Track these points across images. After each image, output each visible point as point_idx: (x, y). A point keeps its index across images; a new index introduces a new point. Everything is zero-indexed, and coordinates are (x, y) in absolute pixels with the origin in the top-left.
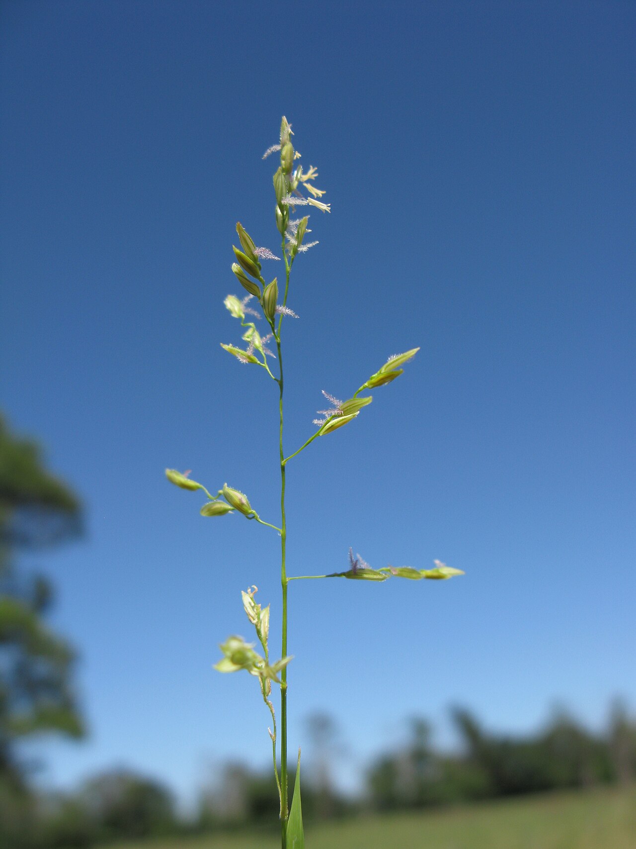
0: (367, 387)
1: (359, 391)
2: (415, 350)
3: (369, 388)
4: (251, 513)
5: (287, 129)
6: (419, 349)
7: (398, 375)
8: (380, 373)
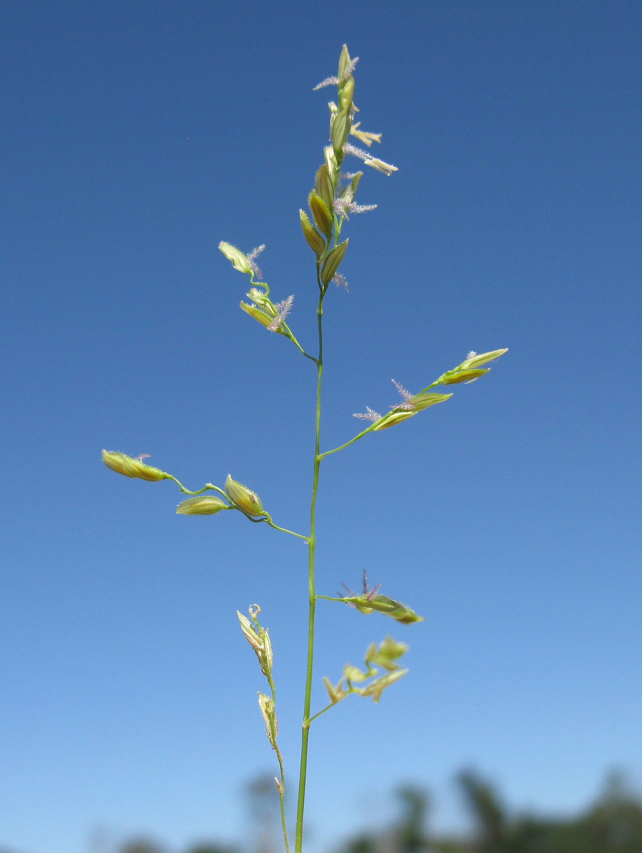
0: (442, 382)
1: (433, 386)
2: (502, 351)
3: (444, 384)
4: (263, 515)
5: (347, 63)
6: (507, 350)
7: (482, 374)
8: (460, 370)
